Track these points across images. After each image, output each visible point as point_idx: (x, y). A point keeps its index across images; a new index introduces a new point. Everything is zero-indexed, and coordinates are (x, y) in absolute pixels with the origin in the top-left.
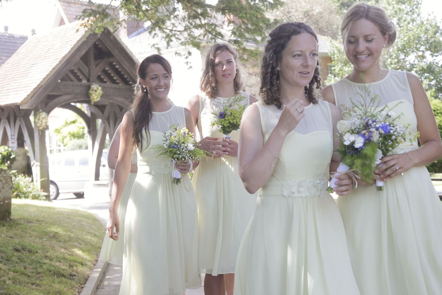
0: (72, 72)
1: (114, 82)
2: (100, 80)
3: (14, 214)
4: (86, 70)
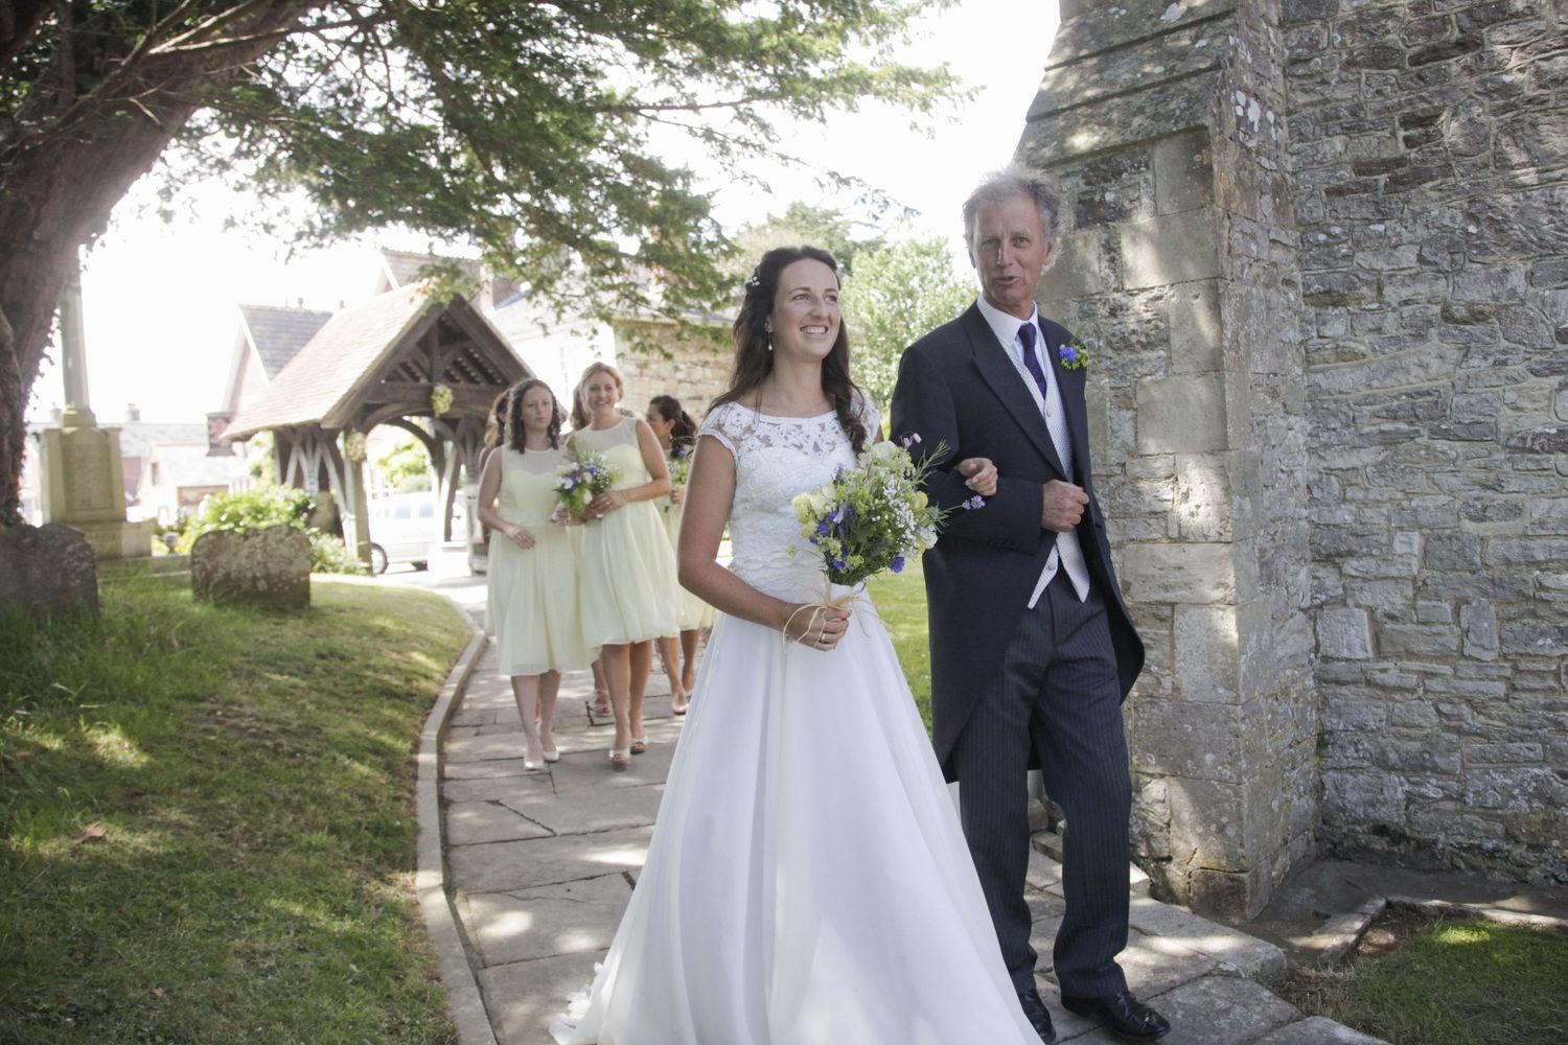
0: (404, 365)
1: (472, 380)
2: (449, 378)
3: (317, 599)
4: (425, 363)
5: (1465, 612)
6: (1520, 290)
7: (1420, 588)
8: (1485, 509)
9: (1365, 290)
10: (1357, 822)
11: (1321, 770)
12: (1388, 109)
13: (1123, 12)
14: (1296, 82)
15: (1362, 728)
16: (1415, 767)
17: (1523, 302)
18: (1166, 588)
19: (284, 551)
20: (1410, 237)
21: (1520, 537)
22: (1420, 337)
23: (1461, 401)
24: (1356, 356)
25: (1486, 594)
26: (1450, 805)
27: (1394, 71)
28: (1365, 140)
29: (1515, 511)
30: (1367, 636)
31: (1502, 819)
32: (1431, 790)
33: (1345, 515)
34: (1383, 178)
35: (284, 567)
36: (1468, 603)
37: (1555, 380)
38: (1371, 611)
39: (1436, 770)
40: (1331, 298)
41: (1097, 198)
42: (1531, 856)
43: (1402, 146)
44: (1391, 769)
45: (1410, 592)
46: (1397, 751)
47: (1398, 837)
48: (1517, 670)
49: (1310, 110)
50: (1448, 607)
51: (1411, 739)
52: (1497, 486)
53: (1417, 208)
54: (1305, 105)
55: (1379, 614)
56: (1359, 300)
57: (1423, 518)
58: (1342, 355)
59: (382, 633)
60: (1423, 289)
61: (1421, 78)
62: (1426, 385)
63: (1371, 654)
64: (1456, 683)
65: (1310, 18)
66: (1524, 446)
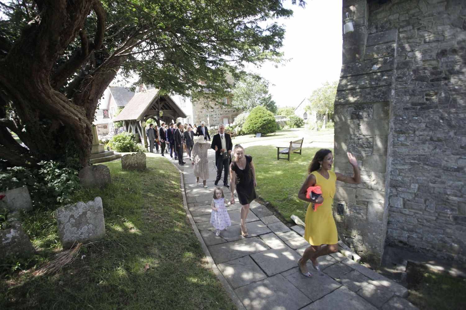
0: (153, 107)
2: (162, 109)
4: (157, 106)
5: (427, 202)
6: (452, 136)
7: (416, 195)
8: (435, 181)
9: (410, 131)
10: (396, 240)
11: (388, 228)
12: (422, 91)
13: (360, 65)
14: (398, 83)
15: (398, 221)
16: (411, 231)
17: (452, 139)
18: (366, 198)
19: (141, 157)
20: (424, 121)
21: (444, 188)
22: (424, 143)
23: (432, 158)
24: (406, 145)
25: (433, 199)
26: (419, 239)
27: (426, 83)
28: (415, 98)
29: (443, 183)
30: (402, 203)
31: (432, 244)
32: (414, 236)
33: (399, 178)
34: (419, 107)
35: (141, 161)
36: (428, 200)
37: (458, 157)
38: (404, 199)
39: (416, 232)
40: (401, 132)
41: (357, 113)
42: (438, 252)
43: (425, 100)
44: (404, 230)
45: (414, 196)
46: (407, 227)
47: (405, 244)
48: (439, 215)
49: (401, 89)
50: (423, 200)
51: (410, 225)
52: (439, 177)
53: (427, 115)
54: (400, 88)
55: (405, 200)
56: (409, 134)
57: (419, 181)
58: (402, 145)
59: (163, 176)
60: (426, 133)
61: (432, 85)
62: (424, 153)
63: (402, 207)
64: (423, 216)
65: (404, 68)
66: (447, 169)
